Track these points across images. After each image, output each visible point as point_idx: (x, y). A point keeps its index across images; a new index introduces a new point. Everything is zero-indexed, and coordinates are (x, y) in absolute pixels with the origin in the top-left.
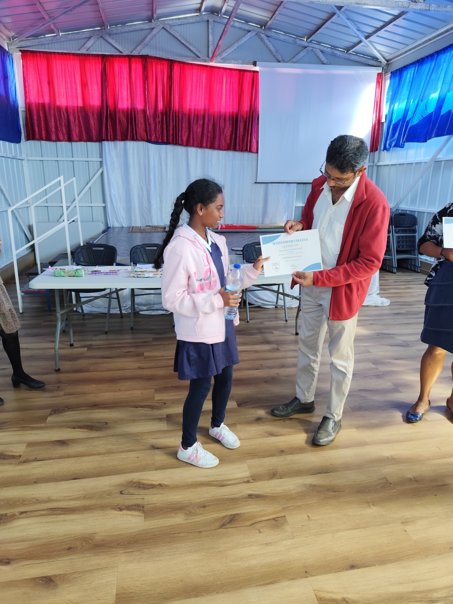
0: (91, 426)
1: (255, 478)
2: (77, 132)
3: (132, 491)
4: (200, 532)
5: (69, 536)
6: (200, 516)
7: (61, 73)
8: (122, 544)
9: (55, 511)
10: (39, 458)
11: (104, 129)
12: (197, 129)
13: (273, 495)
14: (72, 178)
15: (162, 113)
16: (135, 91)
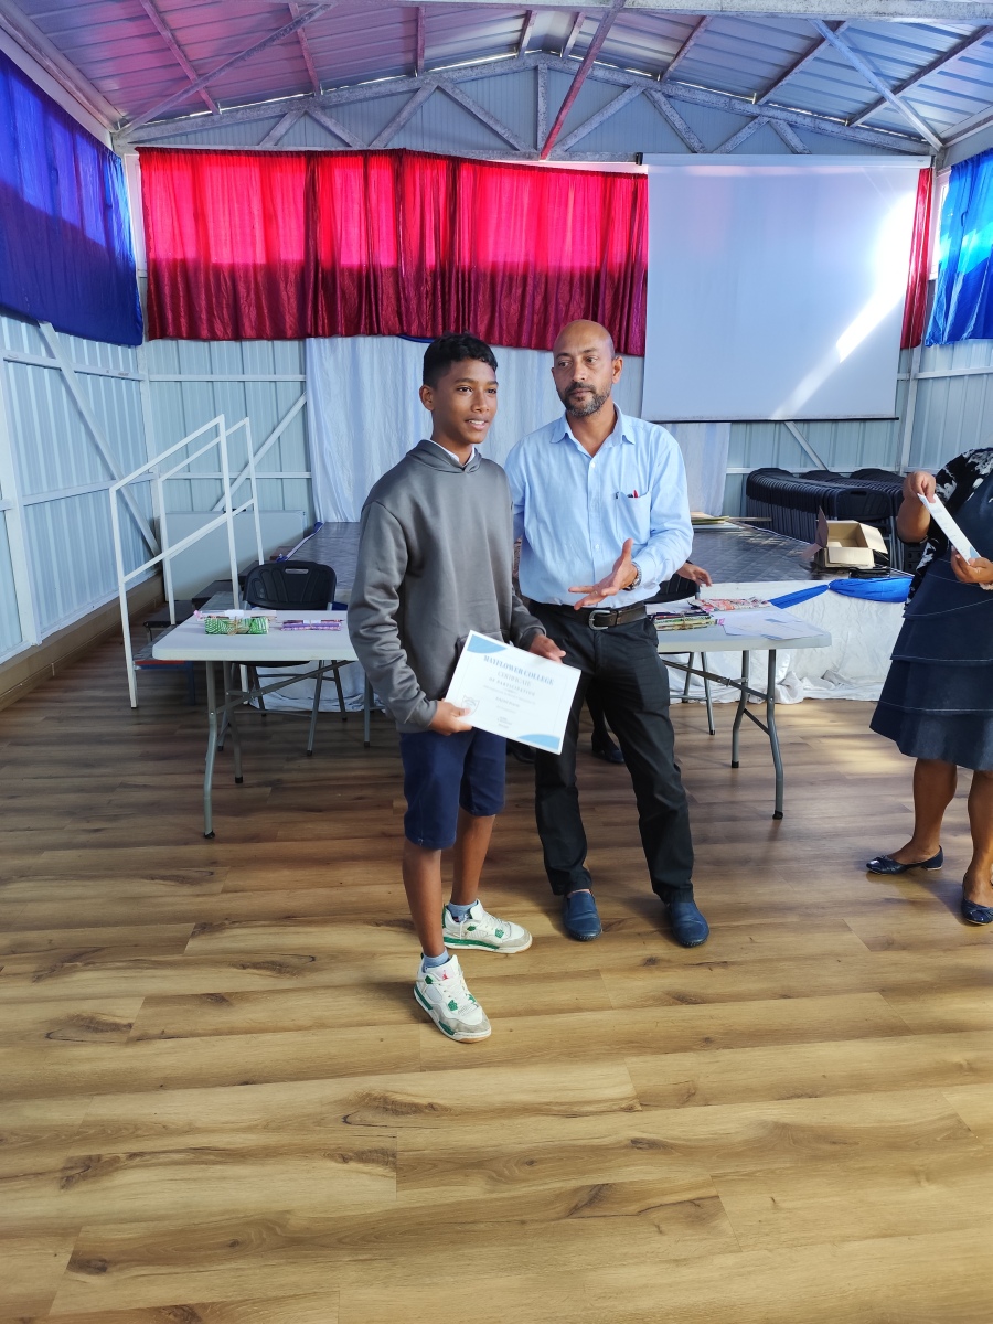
0: (278, 966)
1: (646, 1101)
2: (253, 320)
3: (369, 1116)
4: (523, 1222)
5: (233, 1215)
6: (523, 1185)
7: (220, 194)
8: (347, 1240)
9: (202, 1155)
10: (170, 1030)
11: (309, 313)
12: (509, 306)
13: (688, 1143)
14: (242, 419)
15: (434, 273)
16: (376, 227)
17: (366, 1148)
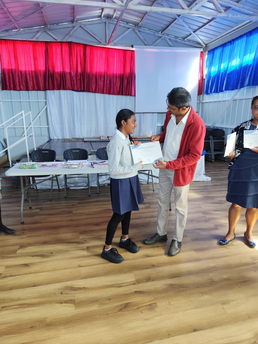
0: (42, 256)
1: (138, 282)
2: (31, 85)
3: (68, 292)
4: (108, 314)
5: (32, 320)
6: (108, 305)
7: (21, 51)
8: (62, 323)
9: (23, 306)
10: (13, 274)
11: (47, 84)
12: (101, 83)
13: (149, 291)
14: (29, 112)
15: (80, 74)
16: (64, 62)
17: (67, 300)
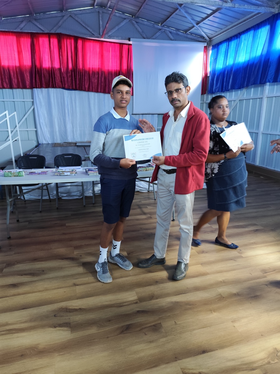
0: (32, 273)
1: (141, 300)
2: (16, 82)
3: (62, 314)
4: (108, 337)
5: (22, 347)
6: (107, 327)
8: (57, 349)
9: (11, 331)
11: (34, 81)
12: (94, 80)
13: (152, 310)
14: (14, 112)
15: (72, 71)
16: (53, 55)
17: (62, 323)
